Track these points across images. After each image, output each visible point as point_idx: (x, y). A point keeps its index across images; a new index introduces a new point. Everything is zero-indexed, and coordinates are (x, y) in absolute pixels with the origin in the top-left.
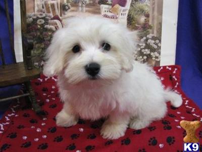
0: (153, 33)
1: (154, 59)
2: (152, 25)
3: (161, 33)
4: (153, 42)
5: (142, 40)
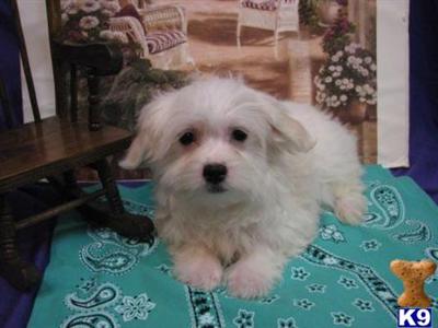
0: (358, 41)
1: (362, 100)
2: (355, 24)
3: (375, 40)
4: (360, 61)
5: (335, 58)
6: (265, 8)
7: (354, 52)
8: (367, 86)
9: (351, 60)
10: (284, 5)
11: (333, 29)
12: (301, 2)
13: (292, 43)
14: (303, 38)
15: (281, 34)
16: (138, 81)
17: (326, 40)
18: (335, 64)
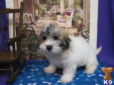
0: (85, 29)
2: (85, 25)
4: (85, 33)
5: (80, 33)
6: (64, 22)
7: (84, 31)
8: (87, 39)
9: (84, 33)
10: (68, 21)
11: (80, 26)
12: (72, 20)
13: (70, 30)
14: (73, 29)
15: (67, 28)
16: (35, 39)
17: (78, 29)
18: (80, 34)
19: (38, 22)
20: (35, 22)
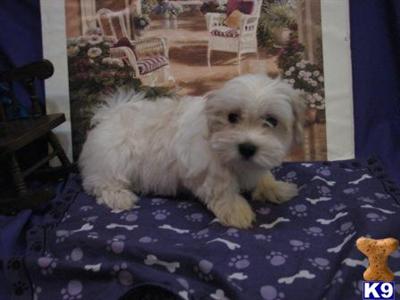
0: (307, 58)
1: (313, 106)
2: (304, 44)
3: (322, 57)
4: (309, 74)
5: (288, 73)
6: (230, 35)
7: (303, 66)
8: (316, 94)
9: (301, 73)
10: (245, 32)
11: (286, 49)
12: (259, 29)
13: (252, 62)
14: (262, 57)
15: (243, 55)
17: (281, 58)
18: (289, 78)
19: (142, 38)
20: (133, 38)
